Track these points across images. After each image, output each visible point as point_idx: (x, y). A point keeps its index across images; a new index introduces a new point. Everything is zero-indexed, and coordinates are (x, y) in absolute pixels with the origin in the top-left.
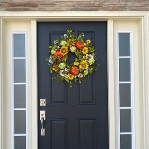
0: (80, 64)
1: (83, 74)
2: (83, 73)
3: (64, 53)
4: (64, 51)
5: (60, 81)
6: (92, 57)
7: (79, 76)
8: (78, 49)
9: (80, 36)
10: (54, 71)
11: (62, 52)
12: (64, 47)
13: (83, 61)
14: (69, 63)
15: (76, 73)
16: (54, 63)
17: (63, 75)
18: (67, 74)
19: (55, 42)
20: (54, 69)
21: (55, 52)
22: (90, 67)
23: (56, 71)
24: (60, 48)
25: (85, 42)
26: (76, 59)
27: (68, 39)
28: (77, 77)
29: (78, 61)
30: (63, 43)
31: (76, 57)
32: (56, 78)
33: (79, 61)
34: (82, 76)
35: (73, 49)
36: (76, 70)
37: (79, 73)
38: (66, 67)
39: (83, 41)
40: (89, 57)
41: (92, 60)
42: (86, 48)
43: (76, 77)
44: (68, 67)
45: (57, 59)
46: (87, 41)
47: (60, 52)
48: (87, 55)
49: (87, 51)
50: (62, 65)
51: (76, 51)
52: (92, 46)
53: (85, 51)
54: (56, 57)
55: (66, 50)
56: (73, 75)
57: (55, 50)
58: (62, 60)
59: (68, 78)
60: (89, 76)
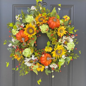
0: (53, 50)
3: (31, 34)
4: (31, 31)
6: (71, 40)
8: (51, 28)
9: (54, 10)
11: (28, 32)
12: (31, 25)
13: (58, 46)
14: (38, 48)
17: (29, 65)
19: (17, 18)
21: (17, 32)
23: (18, 60)
24: (25, 27)
25: (61, 18)
26: (48, 43)
29: (50, 46)
30: (29, 19)
33: (53, 46)
35: (44, 28)
37: (51, 63)
40: (67, 41)
41: (71, 45)
42: (63, 27)
44: (36, 54)
46: (65, 17)
47: (25, 33)
48: (64, 38)
49: (64, 32)
50: (27, 52)
51: (49, 32)
53: (62, 31)
54: (19, 39)
55: (34, 30)
56: (43, 65)
57: (18, 29)
58: (28, 44)
59: (36, 69)
60: (65, 66)
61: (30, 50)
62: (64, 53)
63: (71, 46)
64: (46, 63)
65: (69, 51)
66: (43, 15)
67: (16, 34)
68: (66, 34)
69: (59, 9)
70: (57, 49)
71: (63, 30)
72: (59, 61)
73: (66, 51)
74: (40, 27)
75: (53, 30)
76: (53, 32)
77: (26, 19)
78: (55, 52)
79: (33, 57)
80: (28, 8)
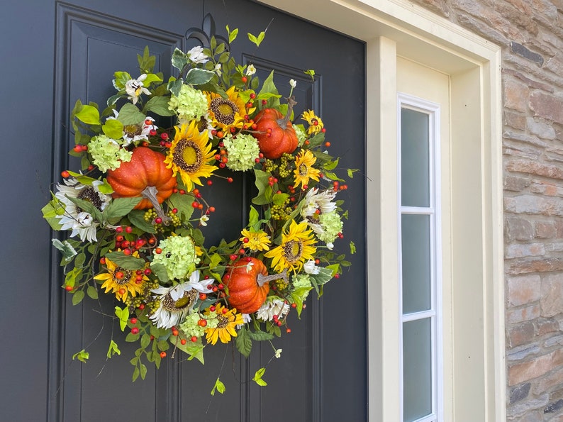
3: (190, 169)
6: (330, 206)
7: (261, 312)
11: (179, 161)
13: (295, 227)
17: (166, 320)
19: (137, 87)
20: (109, 283)
23: (123, 297)
26: (254, 216)
42: (309, 155)
46: (307, 117)
47: (170, 162)
49: (313, 174)
61: (191, 243)
62: (309, 252)
64: (254, 300)
65: (330, 246)
67: (117, 165)
68: (317, 179)
69: (294, 84)
70: (290, 239)
71: (309, 167)
72: (293, 287)
73: (316, 245)
74: (226, 143)
75: (277, 161)
76: (278, 170)
77: (172, 99)
78: (284, 250)
79: (195, 280)
80: (177, 53)
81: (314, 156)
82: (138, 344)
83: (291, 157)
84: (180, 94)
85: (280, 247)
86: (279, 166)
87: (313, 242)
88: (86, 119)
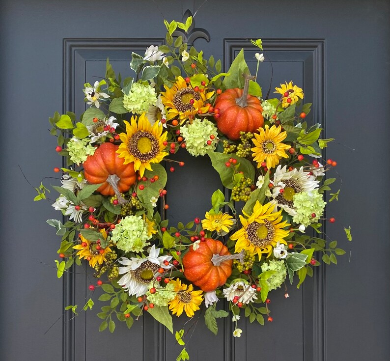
0: (238, 226)
1: (254, 282)
2: (253, 276)
3: (144, 158)
5: (121, 325)
6: (310, 185)
7: (230, 294)
8: (228, 136)
9: (240, 63)
10: (85, 262)
11: (134, 150)
12: (146, 121)
13: (259, 209)
15: (213, 278)
16: (85, 216)
17: (136, 289)
18: (163, 284)
19: (92, 93)
20: (83, 253)
22: (296, 242)
23: (93, 263)
24: (121, 129)
25: (268, 94)
26: (217, 198)
27: (172, 79)
28: (223, 303)
29: (224, 209)
30: (139, 97)
31: (215, 182)
32: (98, 305)
33: (234, 209)
34: (248, 296)
35: (198, 135)
36: (216, 259)
37: (230, 280)
38: (156, 241)
39: (256, 88)
40: (293, 187)
42: (275, 130)
43: (211, 298)
44: (168, 239)
45: (103, 195)
46: (282, 90)
47: (122, 152)
48: (282, 174)
49: (281, 150)
51: (218, 148)
52: (309, 123)
53: (271, 146)
54: (95, 179)
55: (156, 143)
56: (196, 288)
57: (93, 140)
58: (134, 201)
59: (165, 305)
60: (287, 296)
61: (142, 221)
62: (281, 235)
63: (308, 204)
64: (206, 278)
65: (302, 229)
66: (195, 80)
67: (85, 158)
68: (286, 156)
69: (260, 57)
70: (252, 219)
71: (277, 144)
72: (260, 271)
74: (183, 130)
76: (236, 150)
77: (124, 98)
78: (246, 232)
79: (154, 256)
80: (134, 56)
81: (282, 130)
82: (108, 303)
83: (249, 135)
84: (130, 92)
85: (243, 229)
86: (237, 146)
87: (285, 224)
88: (62, 125)
